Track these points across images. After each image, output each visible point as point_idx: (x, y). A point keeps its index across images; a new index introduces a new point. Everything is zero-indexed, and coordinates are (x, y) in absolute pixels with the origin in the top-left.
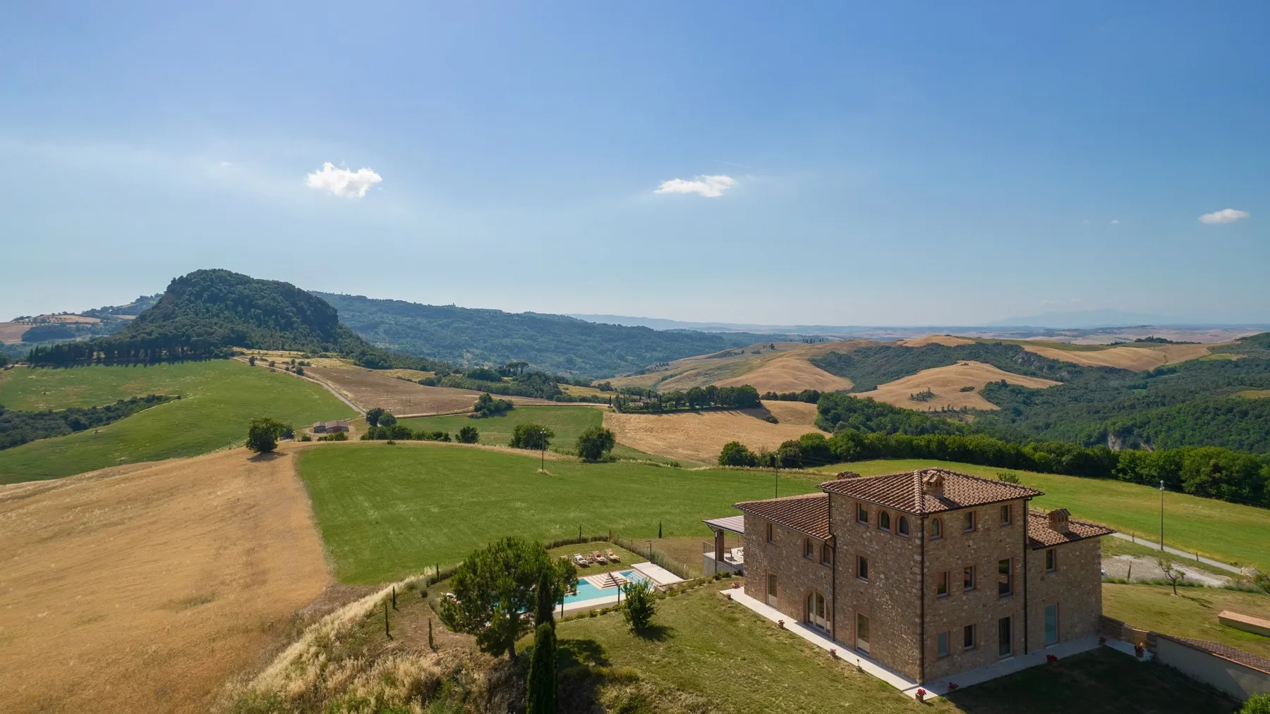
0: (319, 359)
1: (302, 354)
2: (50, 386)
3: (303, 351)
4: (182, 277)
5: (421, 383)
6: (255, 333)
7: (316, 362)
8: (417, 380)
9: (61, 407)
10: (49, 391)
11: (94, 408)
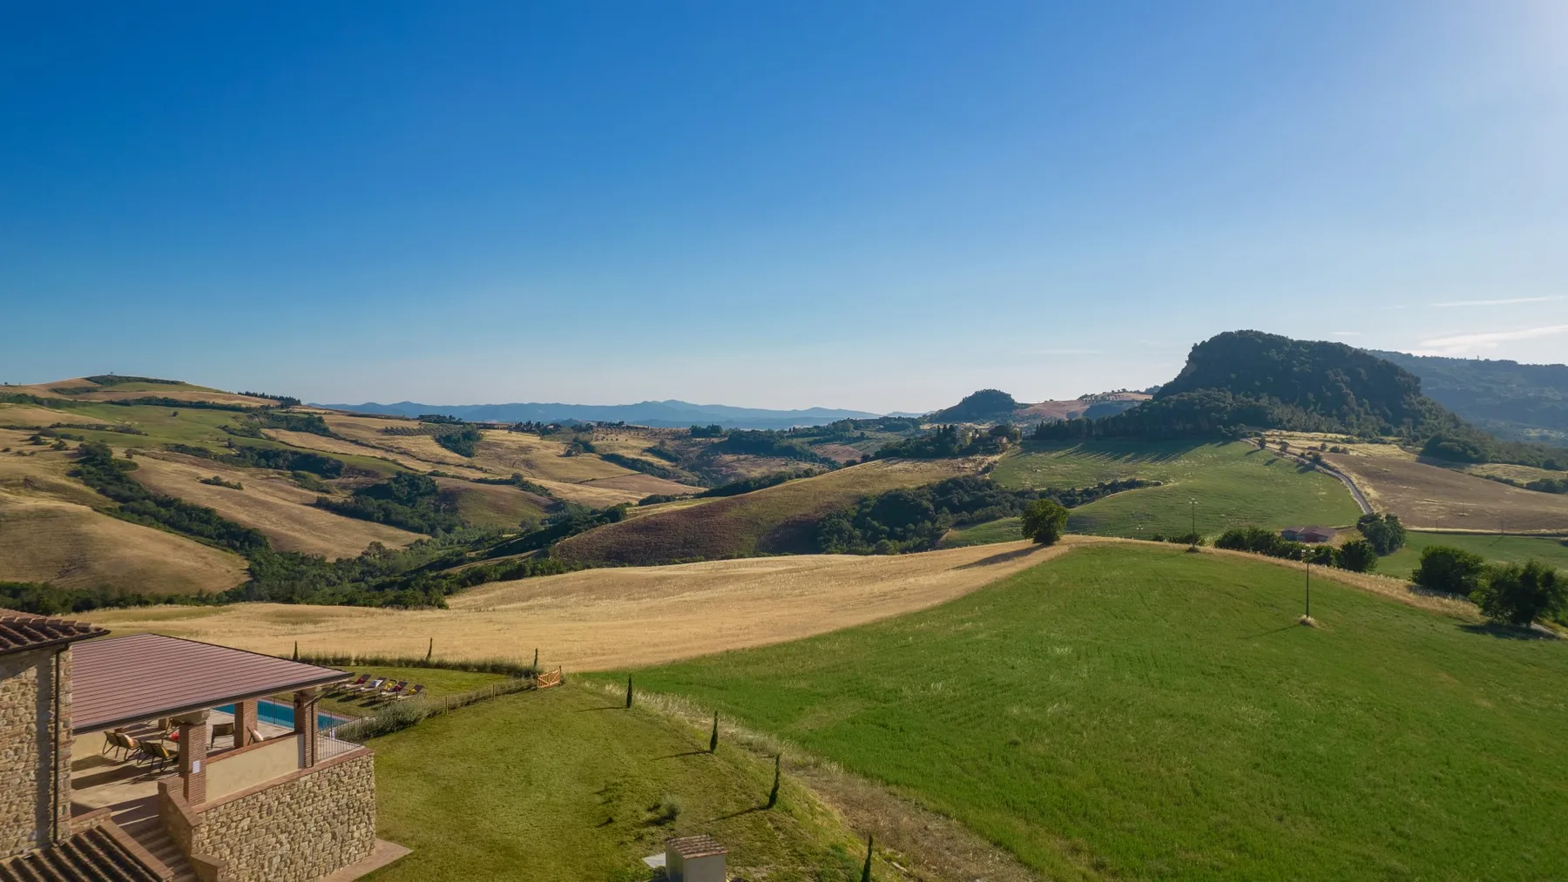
0: (1370, 446)
1: (1344, 437)
2: (1044, 464)
3: (1347, 434)
4: (1204, 342)
5: (1530, 487)
6: (1280, 411)
7: (1359, 450)
8: (1525, 482)
9: (1043, 485)
10: (1041, 468)
11: (1073, 489)
